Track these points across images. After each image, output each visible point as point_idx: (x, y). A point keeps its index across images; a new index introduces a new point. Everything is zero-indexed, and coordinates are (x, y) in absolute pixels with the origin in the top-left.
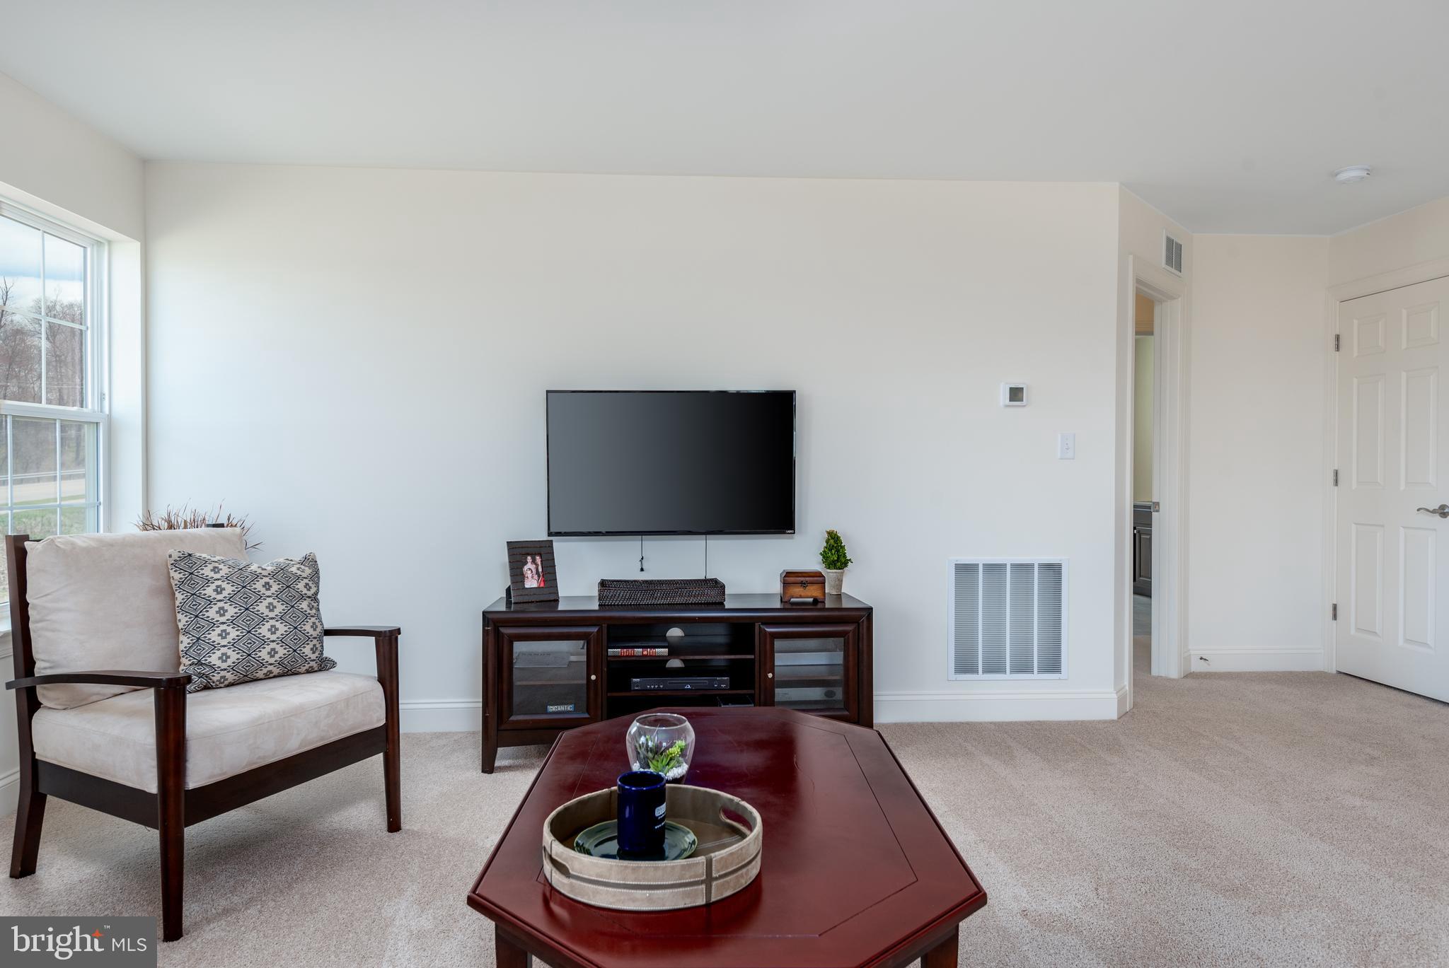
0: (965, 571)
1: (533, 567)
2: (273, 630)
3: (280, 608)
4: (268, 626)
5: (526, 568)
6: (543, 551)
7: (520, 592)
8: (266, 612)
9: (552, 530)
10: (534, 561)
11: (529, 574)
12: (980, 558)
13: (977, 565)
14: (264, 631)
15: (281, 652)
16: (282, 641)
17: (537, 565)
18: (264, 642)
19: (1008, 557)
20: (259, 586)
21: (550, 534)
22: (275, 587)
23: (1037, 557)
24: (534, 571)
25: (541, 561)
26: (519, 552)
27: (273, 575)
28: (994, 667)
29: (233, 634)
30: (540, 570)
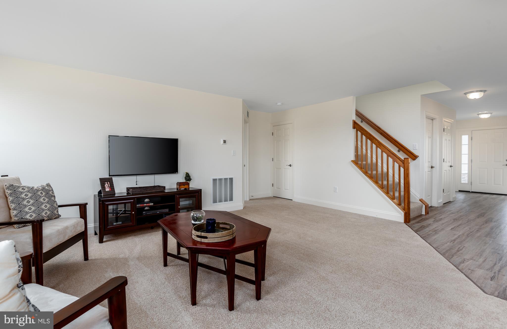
0: (215, 180)
1: (107, 185)
2: (46, 206)
3: (47, 200)
4: (44, 205)
5: (105, 185)
6: (110, 180)
7: (105, 192)
8: (43, 201)
9: (110, 175)
10: (107, 183)
11: (106, 187)
12: (218, 177)
13: (217, 179)
14: (43, 207)
15: (48, 213)
16: (49, 209)
17: (108, 184)
18: (43, 210)
19: (223, 177)
20: (39, 193)
21: (110, 176)
22: (44, 194)
23: (228, 177)
24: (108, 186)
25: (110, 183)
26: (103, 181)
27: (42, 190)
28: (220, 201)
29: (33, 208)
30: (109, 186)
